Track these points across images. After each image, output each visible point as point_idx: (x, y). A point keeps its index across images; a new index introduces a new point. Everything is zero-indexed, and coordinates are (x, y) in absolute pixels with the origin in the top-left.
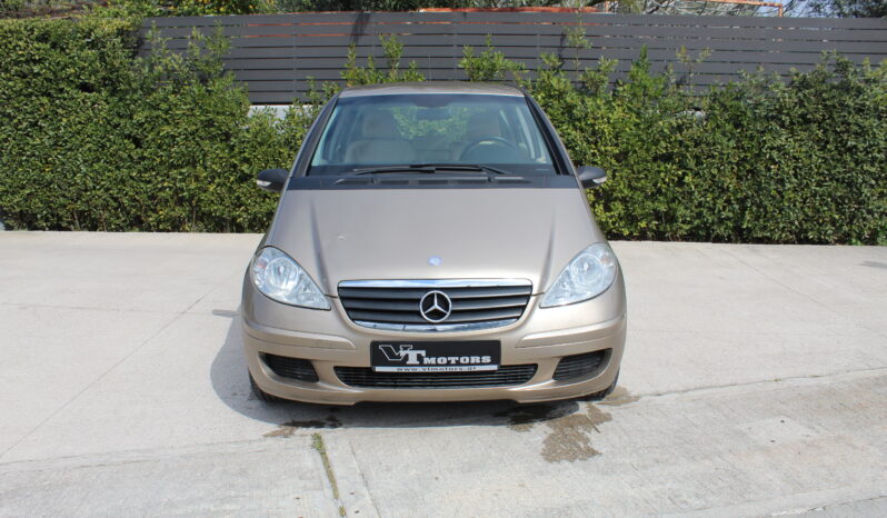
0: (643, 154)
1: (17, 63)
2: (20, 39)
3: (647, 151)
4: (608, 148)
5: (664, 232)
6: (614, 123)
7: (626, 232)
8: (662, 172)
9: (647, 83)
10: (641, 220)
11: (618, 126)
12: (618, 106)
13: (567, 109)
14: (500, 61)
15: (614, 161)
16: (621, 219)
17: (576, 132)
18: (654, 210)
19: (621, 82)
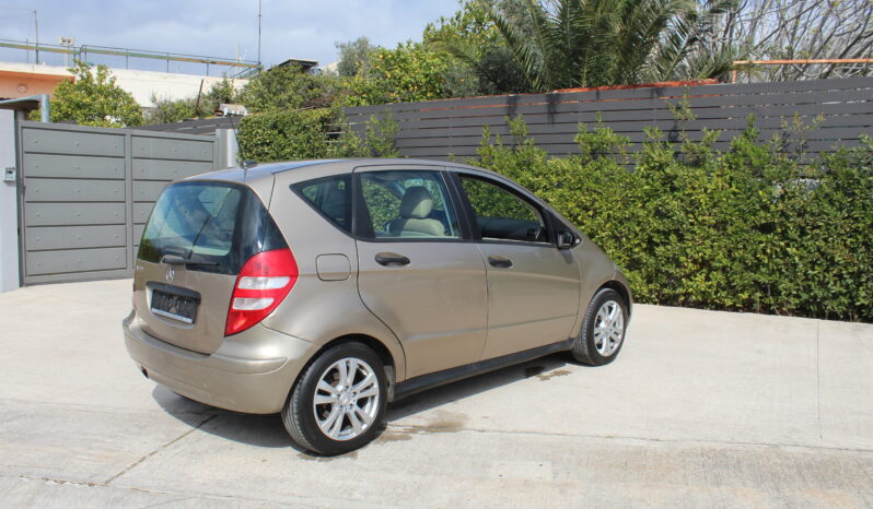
0: (740, 223)
1: (257, 145)
2: (260, 128)
3: (745, 221)
4: (706, 218)
5: (770, 305)
6: (712, 193)
7: (729, 302)
8: (761, 242)
9: (749, 152)
10: (742, 292)
11: (716, 196)
12: (718, 176)
13: (669, 179)
14: (609, 136)
15: (712, 231)
16: (724, 289)
17: (675, 202)
18: (755, 281)
19: (719, 153)
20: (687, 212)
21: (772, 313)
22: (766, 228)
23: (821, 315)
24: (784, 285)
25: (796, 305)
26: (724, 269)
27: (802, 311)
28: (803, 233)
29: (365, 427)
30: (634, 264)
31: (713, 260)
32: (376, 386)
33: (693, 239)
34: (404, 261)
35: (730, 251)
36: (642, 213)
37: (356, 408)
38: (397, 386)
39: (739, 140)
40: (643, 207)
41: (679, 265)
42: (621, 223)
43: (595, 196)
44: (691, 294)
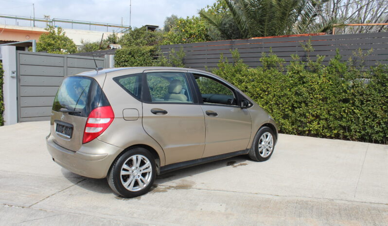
0: (333, 98)
3: (336, 97)
4: (318, 96)
5: (347, 136)
6: (321, 85)
7: (328, 134)
8: (343, 107)
9: (338, 66)
10: (334, 130)
11: (322, 86)
12: (323, 77)
13: (301, 78)
14: (275, 58)
15: (321, 102)
16: (326, 129)
17: (304, 89)
18: (340, 125)
19: (324, 66)
20: (309, 93)
21: (348, 140)
22: (346, 101)
23: (371, 141)
24: (353, 127)
25: (359, 136)
26: (326, 119)
27: (362, 139)
28: (362, 103)
29: (145, 186)
30: (286, 117)
31: (321, 115)
32: (151, 167)
33: (312, 105)
34: (165, 112)
35: (329, 111)
36: (289, 93)
37: (141, 177)
38: (161, 168)
39: (333, 60)
40: (290, 91)
41: (306, 117)
42: (280, 97)
43: (268, 85)
44: (311, 130)
